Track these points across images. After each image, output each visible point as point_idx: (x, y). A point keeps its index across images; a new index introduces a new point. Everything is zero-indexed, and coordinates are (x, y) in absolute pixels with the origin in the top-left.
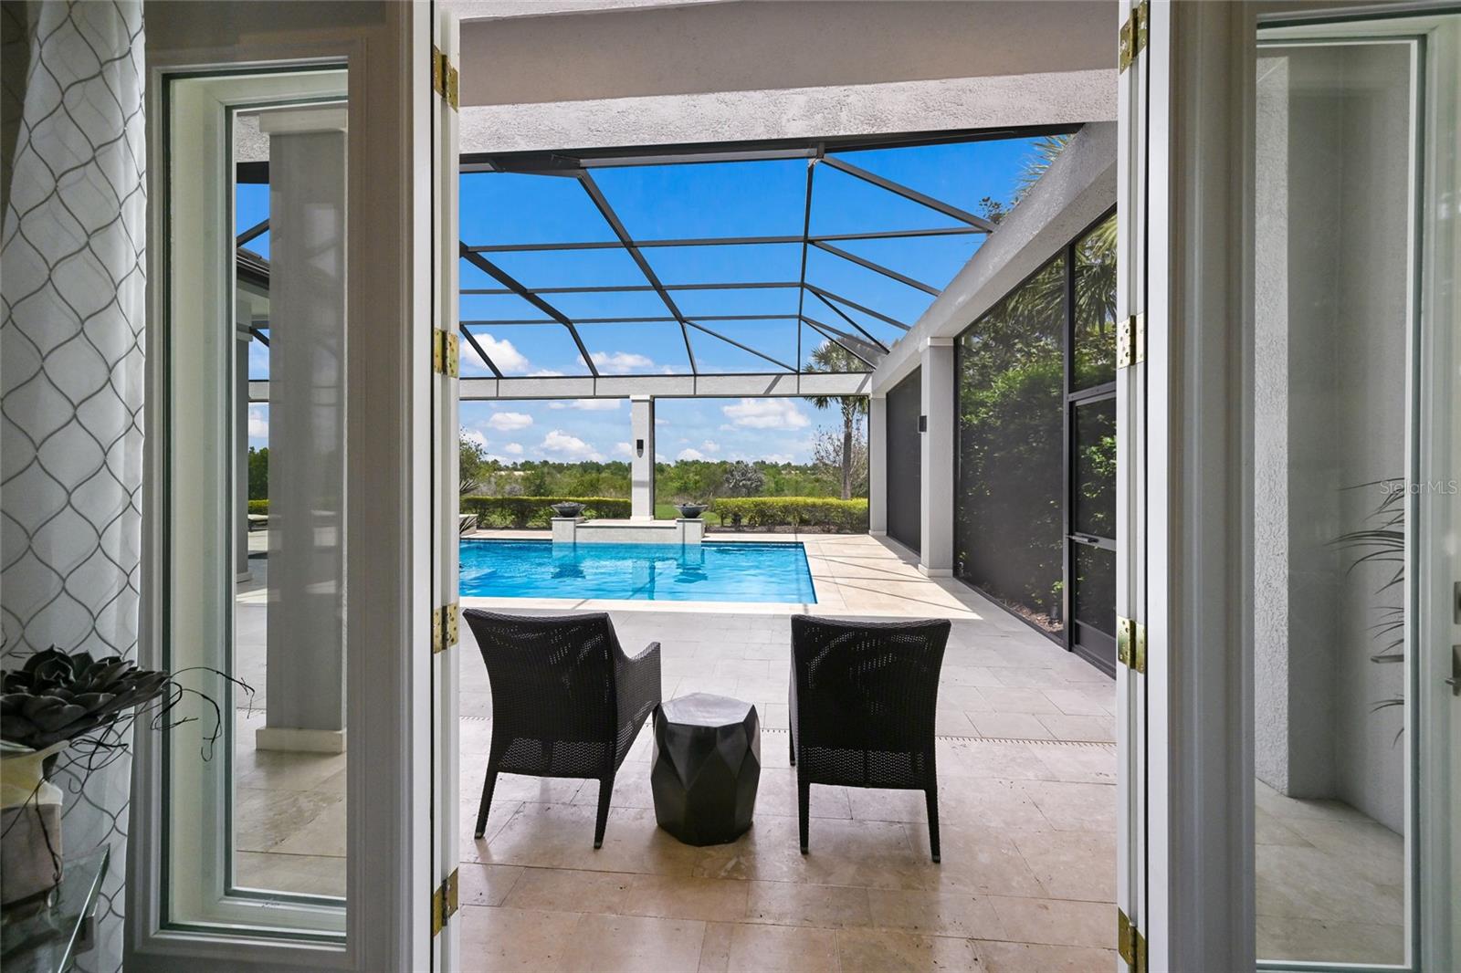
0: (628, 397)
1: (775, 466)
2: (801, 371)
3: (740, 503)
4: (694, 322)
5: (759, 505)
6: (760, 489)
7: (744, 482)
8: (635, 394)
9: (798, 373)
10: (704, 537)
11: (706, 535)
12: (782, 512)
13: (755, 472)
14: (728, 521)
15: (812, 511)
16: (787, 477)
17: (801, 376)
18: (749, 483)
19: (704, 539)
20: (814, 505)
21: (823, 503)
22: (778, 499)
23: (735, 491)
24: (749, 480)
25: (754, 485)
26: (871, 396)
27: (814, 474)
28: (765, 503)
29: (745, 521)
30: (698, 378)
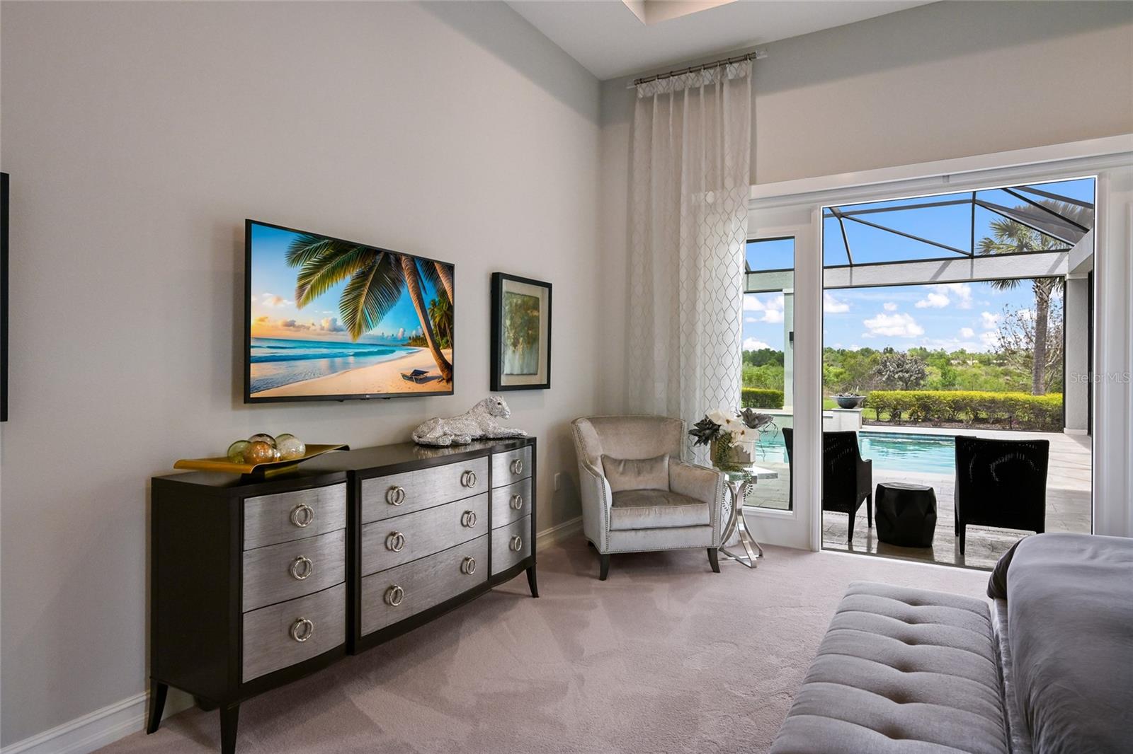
0: (781, 290)
1: (941, 355)
2: (975, 255)
3: (899, 397)
4: (851, 216)
5: (922, 399)
6: (922, 382)
7: (900, 374)
8: (787, 287)
9: (971, 256)
10: (861, 428)
11: (863, 426)
12: (951, 407)
13: (916, 363)
14: (886, 416)
15: (990, 407)
16: (960, 368)
17: (975, 260)
18: (907, 375)
19: (861, 430)
20: (993, 401)
21: (1006, 399)
22: (947, 393)
23: (890, 383)
24: (907, 372)
25: (913, 378)
26: (1068, 277)
27: (1000, 365)
28: (929, 397)
29: (905, 416)
30: (854, 268)
